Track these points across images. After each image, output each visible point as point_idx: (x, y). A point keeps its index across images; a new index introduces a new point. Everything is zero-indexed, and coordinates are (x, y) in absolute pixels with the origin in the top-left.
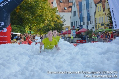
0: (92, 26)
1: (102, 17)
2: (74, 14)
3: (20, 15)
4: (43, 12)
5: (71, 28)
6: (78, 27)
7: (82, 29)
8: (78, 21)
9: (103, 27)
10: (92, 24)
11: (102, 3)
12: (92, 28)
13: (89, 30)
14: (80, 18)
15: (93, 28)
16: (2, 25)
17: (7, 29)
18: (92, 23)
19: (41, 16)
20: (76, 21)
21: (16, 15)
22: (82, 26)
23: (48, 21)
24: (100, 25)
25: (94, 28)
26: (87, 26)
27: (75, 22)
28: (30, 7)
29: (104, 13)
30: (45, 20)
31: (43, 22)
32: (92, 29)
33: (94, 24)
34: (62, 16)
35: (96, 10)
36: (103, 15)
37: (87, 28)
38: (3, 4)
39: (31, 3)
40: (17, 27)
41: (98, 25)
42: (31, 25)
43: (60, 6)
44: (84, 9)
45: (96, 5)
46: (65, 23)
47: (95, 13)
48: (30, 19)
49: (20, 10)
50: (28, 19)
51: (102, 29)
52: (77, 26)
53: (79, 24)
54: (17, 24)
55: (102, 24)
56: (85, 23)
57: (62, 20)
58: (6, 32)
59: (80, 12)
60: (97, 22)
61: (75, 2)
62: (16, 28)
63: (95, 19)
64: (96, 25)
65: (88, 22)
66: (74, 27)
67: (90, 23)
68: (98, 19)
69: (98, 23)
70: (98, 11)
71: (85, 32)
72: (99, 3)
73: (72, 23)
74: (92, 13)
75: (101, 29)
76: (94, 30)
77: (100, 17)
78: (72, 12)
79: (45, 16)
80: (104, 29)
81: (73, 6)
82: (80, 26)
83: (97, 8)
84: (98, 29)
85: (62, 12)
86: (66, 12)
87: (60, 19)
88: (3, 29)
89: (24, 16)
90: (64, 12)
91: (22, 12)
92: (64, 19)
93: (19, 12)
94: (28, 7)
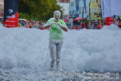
0: (86, 15)
1: (95, 7)
2: (72, 5)
3: (26, 4)
4: (45, 2)
5: (69, 16)
6: (75, 16)
7: (78, 18)
9: (96, 16)
13: (84, 18)
14: (77, 8)
15: (88, 16)
16: (11, 12)
17: (15, 15)
19: (44, 5)
20: (74, 11)
21: (23, 4)
22: (78, 15)
23: (50, 10)
24: (93, 14)
26: (83, 15)
27: (72, 11)
29: (97, 4)
30: (47, 9)
31: (45, 11)
32: (86, 18)
33: (88, 13)
35: (90, 2)
36: (96, 6)
37: (83, 17)
40: (23, 14)
41: (91, 14)
42: (35, 13)
46: (64, 12)
47: (90, 4)
48: (35, 8)
50: (33, 8)
51: (95, 18)
52: (74, 15)
53: (76, 14)
54: (23, 12)
55: (95, 14)
57: (62, 9)
58: (14, 18)
59: (77, 3)
60: (91, 12)
62: (23, 15)
63: (90, 9)
64: (90, 14)
65: (83, 12)
66: (71, 15)
67: (85, 13)
68: (92, 9)
70: (93, 3)
71: (81, 20)
73: (70, 12)
74: (87, 5)
75: (93, 18)
76: (88, 19)
78: (70, 3)
79: (47, 6)
84: (91, 18)
85: (62, 2)
86: (65, 2)
87: (60, 8)
88: (12, 16)
89: (30, 5)
90: (64, 2)
91: (28, 2)
92: (64, 9)
93: (25, 2)
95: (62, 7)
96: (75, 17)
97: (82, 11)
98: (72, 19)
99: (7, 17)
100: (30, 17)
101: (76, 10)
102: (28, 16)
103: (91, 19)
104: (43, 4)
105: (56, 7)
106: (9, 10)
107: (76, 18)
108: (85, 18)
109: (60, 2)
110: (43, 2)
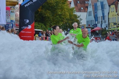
0: (105, 25)
1: (114, 17)
2: (90, 15)
3: (42, 14)
4: (62, 11)
5: (86, 26)
6: (92, 26)
7: (96, 28)
8: (93, 20)
9: (115, 26)
10: (105, 23)
11: (115, 5)
12: (106, 27)
13: (102, 28)
14: (95, 17)
15: (107, 26)
16: (27, 22)
17: (31, 26)
18: (106, 22)
20: (92, 21)
21: (39, 14)
22: (97, 24)
23: (66, 20)
24: (113, 24)
25: (108, 27)
26: (101, 25)
27: (90, 21)
28: (51, 7)
29: (117, 13)
30: (64, 19)
31: (62, 21)
32: (105, 28)
33: (107, 23)
34: (79, 15)
35: (109, 11)
36: (116, 15)
37: (101, 27)
38: (29, 4)
39: (51, 3)
40: (38, 24)
41: (111, 24)
43: (77, 6)
45: (110, 6)
46: (81, 21)
47: (109, 13)
48: (51, 18)
49: (42, 9)
50: (49, 18)
51: (114, 28)
52: (92, 25)
53: (94, 23)
54: (39, 22)
55: (115, 24)
56: (99, 22)
57: (79, 19)
58: (30, 28)
61: (91, 3)
63: (109, 18)
64: (109, 24)
65: (102, 22)
66: (89, 25)
67: (104, 23)
68: (111, 18)
69: (111, 22)
70: (112, 12)
71: (99, 30)
72: (112, 4)
73: (88, 22)
74: (106, 14)
76: (107, 29)
77: (113, 17)
78: (88, 12)
79: (64, 15)
80: (116, 27)
81: (89, 7)
82: (95, 24)
83: (111, 9)
84: (111, 28)
85: (79, 12)
86: (83, 12)
87: (77, 18)
88: (28, 26)
89: (45, 15)
90: (81, 12)
91: (43, 11)
92: (81, 18)
93: (41, 11)
94: (49, 7)
95: (79, 17)
96: (93, 27)
97: (100, 21)
98: (91, 29)
99: (22, 28)
100: (46, 27)
101: (94, 19)
102: (44, 26)
103: (110, 30)
104: (60, 13)
105: (73, 17)
106: (25, 20)
107: (94, 28)
108: (103, 28)
109: (77, 11)
110: (60, 12)
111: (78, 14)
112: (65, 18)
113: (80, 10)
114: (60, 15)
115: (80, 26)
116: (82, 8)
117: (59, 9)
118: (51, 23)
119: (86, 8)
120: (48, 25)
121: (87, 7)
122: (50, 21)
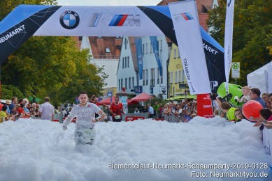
0: (161, 88)
1: (181, 69)
2: (125, 65)
3: (15, 65)
4: (60, 59)
5: (118, 91)
6: (132, 91)
7: (140, 94)
8: (133, 78)
9: (183, 91)
10: (161, 85)
12: (162, 93)
13: (155, 96)
14: (137, 72)
15: (164, 92)
18: (162, 83)
19: (57, 67)
20: (130, 78)
21: (7, 65)
22: (141, 87)
23: (71, 77)
24: (177, 87)
25: (166, 93)
26: (152, 89)
27: (126, 79)
28: (35, 50)
30: (64, 76)
31: (61, 81)
32: (161, 96)
33: (165, 84)
34: (101, 66)
35: (169, 56)
37: (152, 92)
40: (7, 88)
41: (173, 86)
43: (97, 46)
44: (145, 52)
45: (170, 44)
46: (106, 81)
47: (168, 61)
48: (36, 74)
49: (15, 54)
50: (30, 73)
51: (181, 95)
52: (130, 88)
53: (136, 85)
54: (8, 84)
55: (182, 86)
56: (147, 81)
57: (99, 75)
60: (172, 80)
61: (127, 39)
62: (7, 91)
63: (168, 73)
64: (168, 86)
65: (153, 80)
66: (124, 90)
67: (158, 83)
68: (174, 74)
69: (174, 82)
70: (175, 58)
71: (147, 101)
73: (120, 81)
75: (178, 95)
76: (165, 97)
77: (178, 70)
78: (121, 59)
79: (65, 68)
81: (123, 47)
82: (137, 87)
83: (173, 51)
84: (172, 94)
85: (101, 58)
86: (109, 58)
87: (96, 72)
89: (23, 67)
90: (105, 58)
91: (18, 59)
92: (105, 74)
93: (12, 59)
94: (31, 49)
95: (100, 70)
96: (133, 93)
97: (149, 79)
98: (127, 97)
100: (24, 95)
101: (134, 75)
102: (19, 93)
103: (172, 99)
104: (55, 63)
105: (85, 71)
107: (135, 96)
108: (157, 95)
109: (96, 57)
110: (55, 60)
111: (98, 63)
112: (67, 75)
113: (102, 55)
114: (55, 68)
115: (103, 92)
116: (108, 50)
117: (53, 54)
118: (36, 84)
119: (118, 50)
120: (28, 89)
121: (119, 48)
122: (33, 80)
